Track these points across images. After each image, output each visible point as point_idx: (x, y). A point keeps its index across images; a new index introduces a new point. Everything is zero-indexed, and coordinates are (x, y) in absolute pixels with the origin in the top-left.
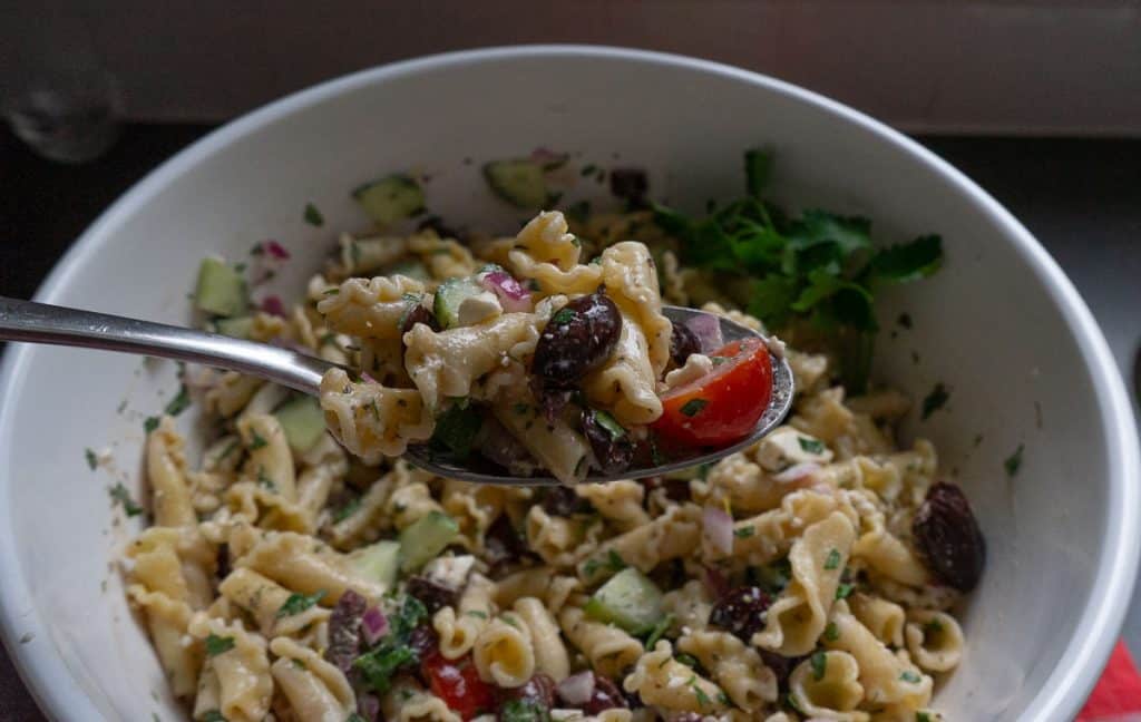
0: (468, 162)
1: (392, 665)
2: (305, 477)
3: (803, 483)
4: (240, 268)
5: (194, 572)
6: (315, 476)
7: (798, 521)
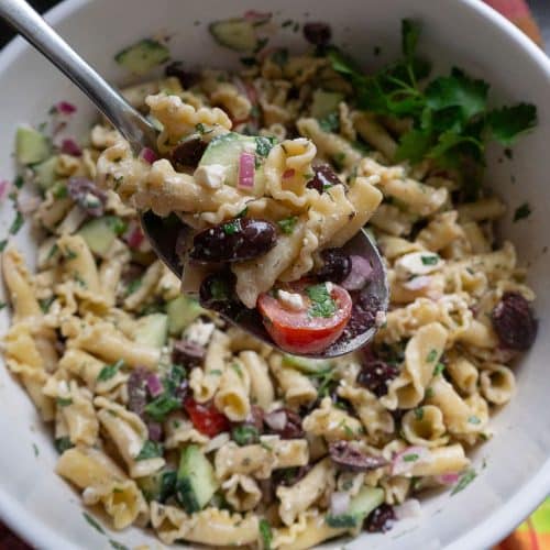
0: (197, 23)
1: (166, 409)
2: (103, 267)
3: (421, 293)
4: (42, 127)
5: (43, 344)
6: (111, 266)
7: (414, 321)
